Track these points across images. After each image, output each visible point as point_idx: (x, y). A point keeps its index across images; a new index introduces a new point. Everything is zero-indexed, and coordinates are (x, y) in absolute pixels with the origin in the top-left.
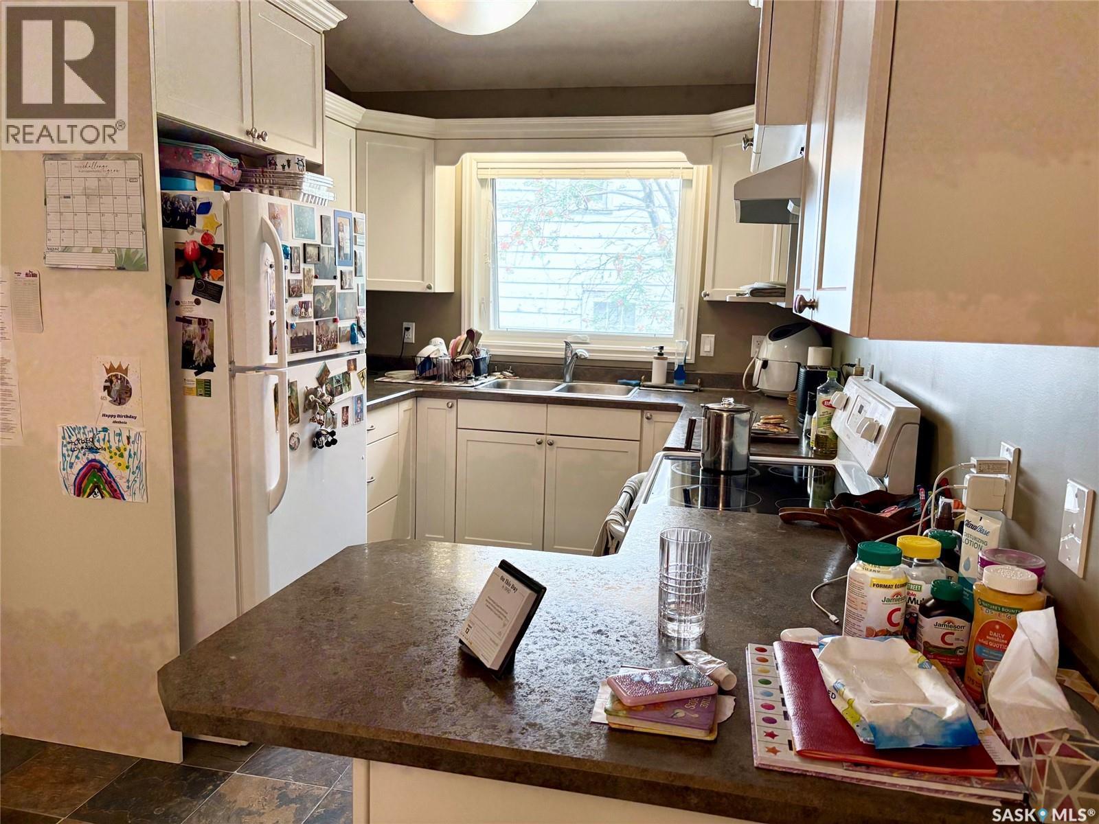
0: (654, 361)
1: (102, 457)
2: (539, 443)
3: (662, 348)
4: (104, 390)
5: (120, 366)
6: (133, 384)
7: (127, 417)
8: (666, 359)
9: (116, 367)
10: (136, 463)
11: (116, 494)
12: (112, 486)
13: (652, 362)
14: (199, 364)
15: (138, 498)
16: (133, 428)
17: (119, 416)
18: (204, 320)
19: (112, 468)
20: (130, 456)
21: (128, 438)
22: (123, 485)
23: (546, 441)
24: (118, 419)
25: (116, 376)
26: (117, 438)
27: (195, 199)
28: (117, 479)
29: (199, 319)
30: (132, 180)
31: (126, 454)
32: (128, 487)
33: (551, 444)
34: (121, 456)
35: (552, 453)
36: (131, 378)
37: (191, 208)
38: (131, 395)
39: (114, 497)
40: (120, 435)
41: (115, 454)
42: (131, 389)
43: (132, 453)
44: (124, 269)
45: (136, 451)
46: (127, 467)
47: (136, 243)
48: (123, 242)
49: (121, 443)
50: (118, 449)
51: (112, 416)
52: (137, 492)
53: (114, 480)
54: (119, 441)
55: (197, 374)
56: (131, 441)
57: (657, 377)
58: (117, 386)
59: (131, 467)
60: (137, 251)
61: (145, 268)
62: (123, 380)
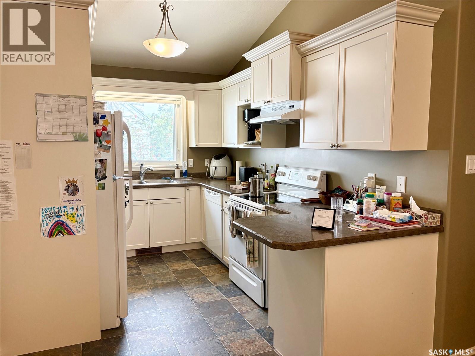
0: (175, 170)
1: (64, 219)
2: (147, 204)
3: (178, 165)
4: (65, 191)
5: (73, 180)
7: (76, 200)
8: (179, 169)
9: (71, 181)
10: (81, 219)
11: (70, 233)
12: (68, 230)
14: (99, 177)
15: (81, 233)
16: (79, 204)
17: (72, 200)
18: (102, 160)
19: (69, 223)
20: (78, 216)
21: (77, 209)
22: (74, 229)
23: (149, 203)
24: (71, 202)
25: (71, 184)
26: (71, 210)
27: (98, 113)
28: (71, 227)
29: (100, 160)
30: (82, 106)
31: (76, 216)
32: (77, 229)
33: (152, 203)
34: (73, 217)
35: (151, 207)
36: (79, 184)
37: (97, 117)
38: (79, 191)
39: (70, 234)
40: (72, 208)
41: (70, 216)
42: (79, 189)
43: (79, 215)
44: (78, 141)
45: (81, 214)
46: (76, 221)
47: (83, 130)
48: (78, 130)
49: (73, 212)
50: (72, 214)
51: (68, 201)
52: (81, 231)
53: (69, 227)
54: (72, 211)
55: (98, 181)
56: (78, 210)
57: (177, 176)
58: (72, 188)
59: (78, 221)
60: (84, 134)
61: (87, 140)
62: (74, 185)
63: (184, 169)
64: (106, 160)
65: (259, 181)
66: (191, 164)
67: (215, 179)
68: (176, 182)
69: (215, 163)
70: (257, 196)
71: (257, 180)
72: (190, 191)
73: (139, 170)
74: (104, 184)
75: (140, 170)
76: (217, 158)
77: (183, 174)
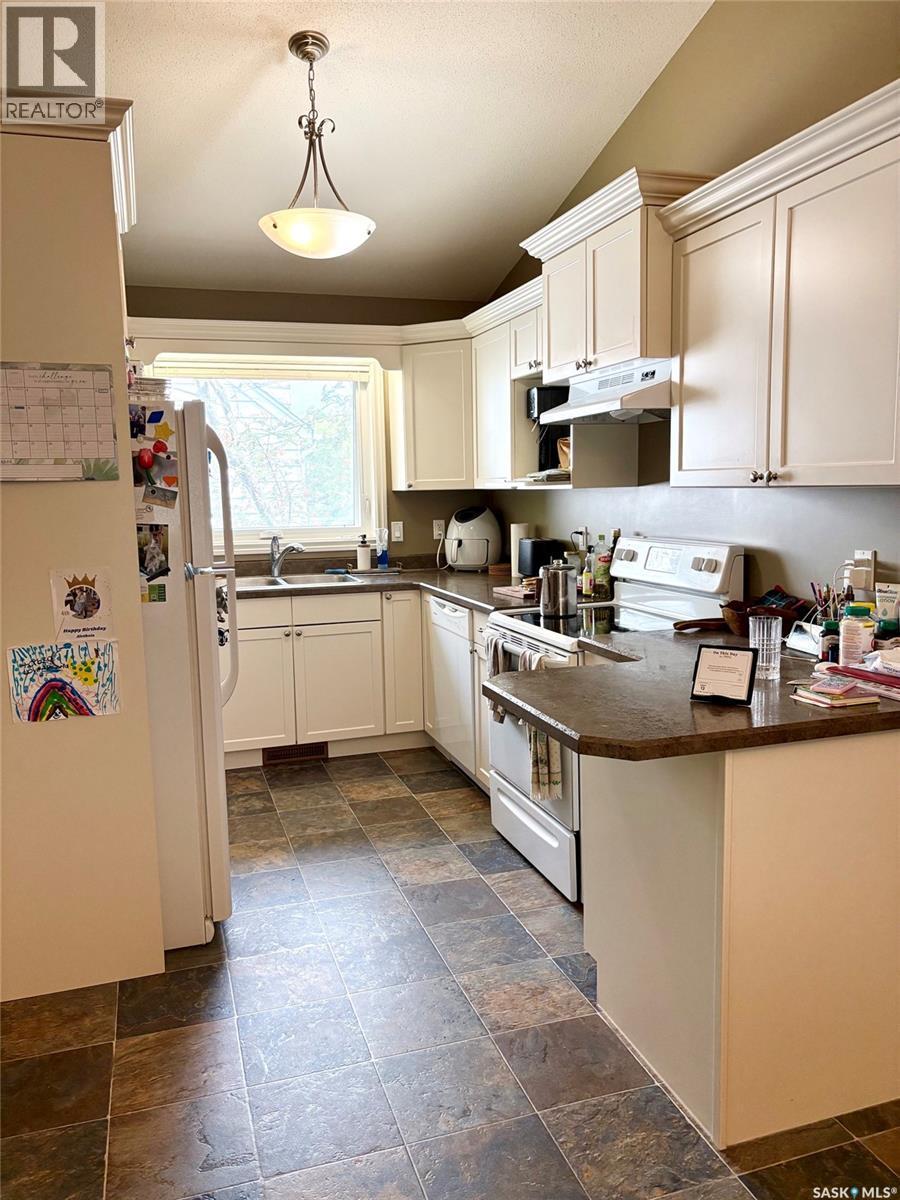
0: (359, 549)
1: (65, 675)
2: (287, 635)
3: (364, 536)
4: (66, 605)
5: (85, 578)
6: (100, 595)
7: (95, 629)
8: (368, 546)
9: (80, 580)
10: (107, 675)
11: (82, 710)
12: (77, 704)
13: (356, 551)
14: (151, 570)
15: (109, 711)
16: (101, 639)
17: (84, 630)
18: (157, 526)
19: (78, 685)
20: (99, 668)
21: (97, 651)
22: (90, 700)
23: (293, 632)
24: (82, 633)
25: (81, 589)
26: (82, 653)
27: (144, 408)
28: (83, 695)
29: (151, 526)
30: (101, 391)
31: (94, 668)
32: (98, 701)
33: (299, 635)
34: (89, 670)
35: (300, 643)
36: (98, 589)
37: (140, 417)
38: (98, 607)
39: (81, 714)
40: (85, 649)
41: (81, 669)
42: (99, 602)
43: (102, 665)
44: (93, 479)
45: (107, 662)
46: (96, 681)
47: (106, 453)
48: (92, 452)
49: (87, 658)
50: (84, 663)
51: (76, 631)
52: (108, 706)
53: (79, 696)
54: (85, 655)
55: (149, 580)
56: (100, 653)
57: (363, 563)
58: (81, 599)
59: (100, 680)
60: (107, 462)
61: (116, 478)
62: (88, 592)
63: (380, 547)
64: (167, 526)
65: (566, 576)
66: (398, 534)
67: (459, 571)
68: (358, 581)
69: (457, 530)
70: (561, 614)
71: (560, 572)
72: (395, 603)
73: (268, 550)
74: (162, 587)
75: (269, 552)
76: (463, 518)
77: (377, 560)
